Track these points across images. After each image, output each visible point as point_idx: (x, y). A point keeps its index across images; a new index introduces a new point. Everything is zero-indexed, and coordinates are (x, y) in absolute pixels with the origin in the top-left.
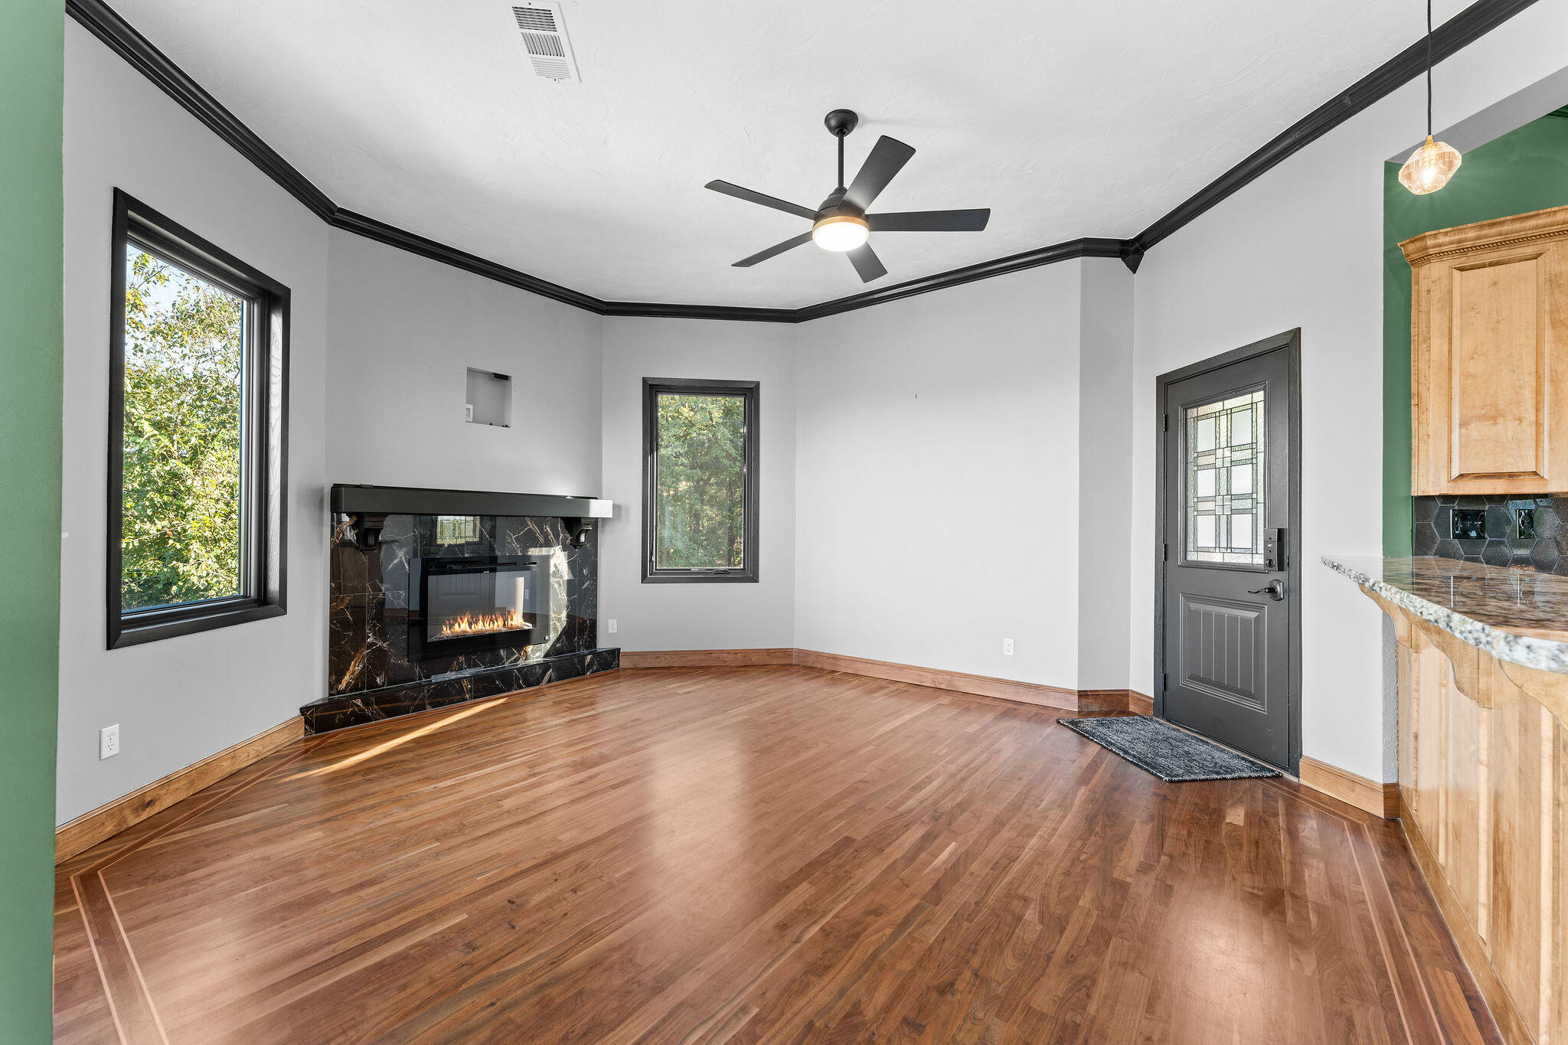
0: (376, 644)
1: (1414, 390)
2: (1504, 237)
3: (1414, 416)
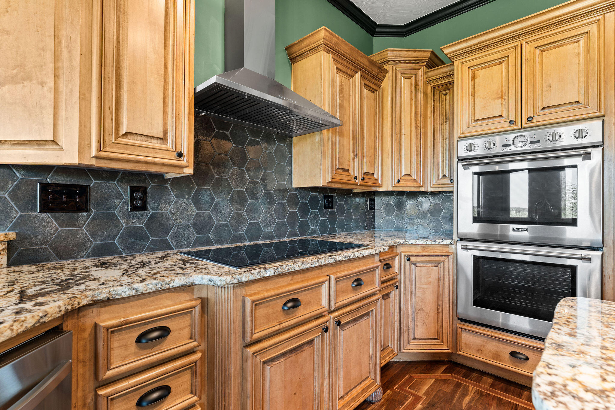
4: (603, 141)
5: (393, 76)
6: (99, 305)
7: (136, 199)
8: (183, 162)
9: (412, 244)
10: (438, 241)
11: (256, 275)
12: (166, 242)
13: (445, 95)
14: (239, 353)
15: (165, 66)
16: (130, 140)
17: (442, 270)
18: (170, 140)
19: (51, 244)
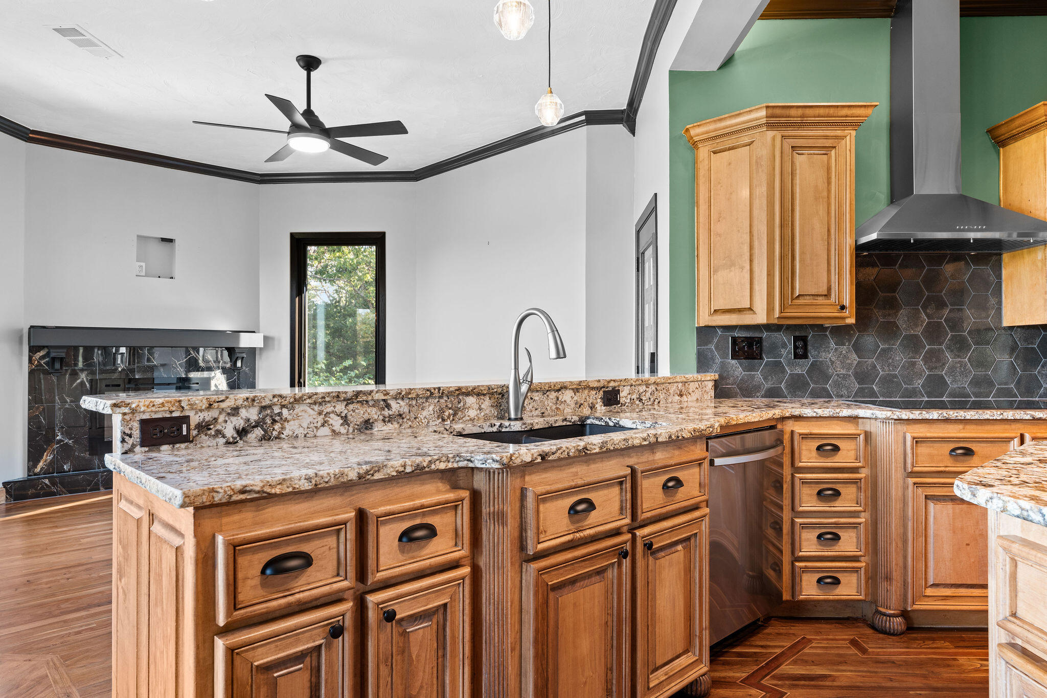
0: (64, 441)
1: (696, 245)
6: (793, 419)
7: (798, 348)
8: (847, 313)
11: (917, 416)
12: (826, 390)
14: (901, 482)
15: (829, 231)
16: (801, 301)
18: (833, 295)
19: (738, 384)
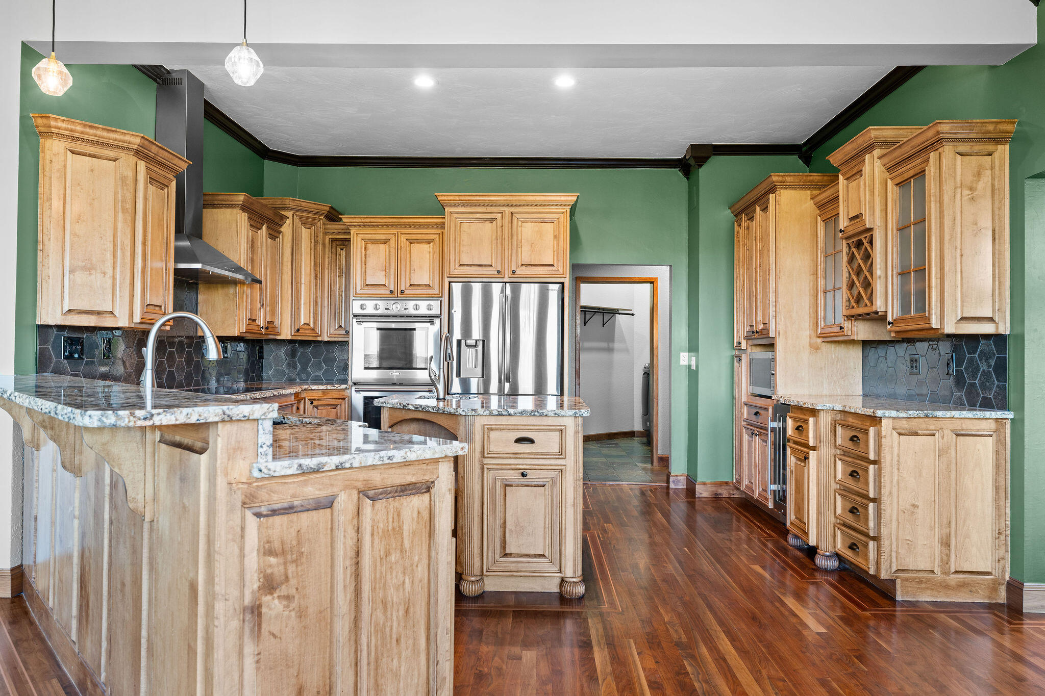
1: (40, 238)
2: (97, 138)
3: (39, 260)
4: (441, 314)
5: (293, 224)
9: (314, 390)
10: (336, 386)
13: (342, 249)
17: (339, 411)
18: (163, 307)
